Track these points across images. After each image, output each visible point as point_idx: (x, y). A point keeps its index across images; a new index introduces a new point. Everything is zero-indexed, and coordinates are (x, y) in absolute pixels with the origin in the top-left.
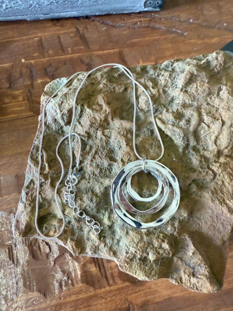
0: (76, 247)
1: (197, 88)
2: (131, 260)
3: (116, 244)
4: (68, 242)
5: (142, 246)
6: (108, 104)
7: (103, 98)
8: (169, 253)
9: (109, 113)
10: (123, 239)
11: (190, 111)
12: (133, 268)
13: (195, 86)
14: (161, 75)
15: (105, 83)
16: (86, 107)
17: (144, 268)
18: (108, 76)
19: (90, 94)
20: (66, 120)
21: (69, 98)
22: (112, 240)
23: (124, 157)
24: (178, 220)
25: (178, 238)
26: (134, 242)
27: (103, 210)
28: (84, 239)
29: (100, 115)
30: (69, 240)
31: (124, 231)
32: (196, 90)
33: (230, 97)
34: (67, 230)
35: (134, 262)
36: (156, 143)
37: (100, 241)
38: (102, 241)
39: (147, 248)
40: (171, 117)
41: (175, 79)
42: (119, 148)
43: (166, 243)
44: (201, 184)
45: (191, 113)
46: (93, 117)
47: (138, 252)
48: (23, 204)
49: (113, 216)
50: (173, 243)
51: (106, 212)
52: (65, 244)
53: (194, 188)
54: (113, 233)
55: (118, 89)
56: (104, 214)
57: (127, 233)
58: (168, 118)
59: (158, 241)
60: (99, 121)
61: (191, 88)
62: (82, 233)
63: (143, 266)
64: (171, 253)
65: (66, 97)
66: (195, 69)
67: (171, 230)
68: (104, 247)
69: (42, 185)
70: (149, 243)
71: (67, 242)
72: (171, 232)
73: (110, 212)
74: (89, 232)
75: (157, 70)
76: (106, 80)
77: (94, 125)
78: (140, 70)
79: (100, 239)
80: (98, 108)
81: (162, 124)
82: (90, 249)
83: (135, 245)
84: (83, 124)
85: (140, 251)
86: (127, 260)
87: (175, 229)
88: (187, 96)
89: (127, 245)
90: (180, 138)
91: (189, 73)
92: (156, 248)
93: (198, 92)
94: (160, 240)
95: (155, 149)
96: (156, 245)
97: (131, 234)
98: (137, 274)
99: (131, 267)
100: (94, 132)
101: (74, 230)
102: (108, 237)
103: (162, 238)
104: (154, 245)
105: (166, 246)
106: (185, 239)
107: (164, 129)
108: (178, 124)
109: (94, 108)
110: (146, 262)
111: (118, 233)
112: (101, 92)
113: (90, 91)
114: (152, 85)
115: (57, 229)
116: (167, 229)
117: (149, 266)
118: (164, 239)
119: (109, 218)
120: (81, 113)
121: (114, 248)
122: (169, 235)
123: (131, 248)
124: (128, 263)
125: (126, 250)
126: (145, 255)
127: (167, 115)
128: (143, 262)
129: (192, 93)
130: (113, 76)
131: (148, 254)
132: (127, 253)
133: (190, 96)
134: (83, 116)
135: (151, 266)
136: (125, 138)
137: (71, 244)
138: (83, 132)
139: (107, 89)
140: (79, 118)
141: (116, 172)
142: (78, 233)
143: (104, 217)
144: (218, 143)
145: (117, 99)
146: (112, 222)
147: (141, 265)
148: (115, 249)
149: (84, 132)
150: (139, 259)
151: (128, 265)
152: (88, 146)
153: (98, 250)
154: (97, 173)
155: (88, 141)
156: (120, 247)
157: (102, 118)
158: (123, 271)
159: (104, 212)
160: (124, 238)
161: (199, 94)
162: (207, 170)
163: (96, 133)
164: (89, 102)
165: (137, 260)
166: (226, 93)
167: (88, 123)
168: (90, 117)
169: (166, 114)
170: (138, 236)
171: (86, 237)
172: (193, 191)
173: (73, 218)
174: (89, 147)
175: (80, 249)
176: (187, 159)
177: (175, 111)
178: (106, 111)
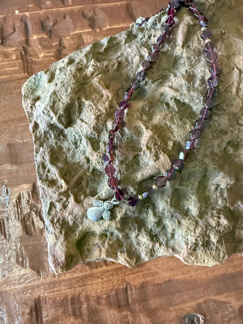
0: (129, 258)
2: (195, 250)
3: (171, 239)
4: (119, 257)
5: (200, 231)
6: (107, 87)
7: (99, 83)
8: (229, 227)
9: (112, 99)
10: (177, 231)
11: (200, 69)
12: (199, 257)
13: (196, 38)
14: (152, 36)
15: (94, 64)
16: (83, 100)
17: (210, 253)
18: (93, 54)
19: (82, 82)
20: (65, 122)
21: (60, 95)
22: (166, 236)
23: (148, 143)
24: (226, 189)
25: (232, 208)
26: (191, 230)
27: (144, 208)
28: (134, 246)
29: (103, 104)
30: (119, 253)
31: (175, 223)
32: (198, 43)
34: (112, 243)
35: (198, 251)
36: (176, 116)
37: (153, 242)
38: (155, 241)
39: (206, 231)
40: (183, 81)
41: (171, 36)
42: (138, 135)
43: (222, 218)
44: (236, 143)
46: (96, 109)
47: (199, 239)
48: (52, 234)
49: (157, 211)
50: (228, 215)
51: (149, 209)
52: (116, 260)
53: (231, 150)
54: (164, 228)
55: (111, 66)
56: (147, 213)
57: (179, 223)
58: (180, 84)
59: (214, 220)
60: (104, 111)
62: (130, 240)
63: (208, 251)
64: (231, 227)
65: (56, 95)
66: (190, 19)
67: (222, 202)
68: (160, 246)
69: (65, 205)
70: (206, 226)
71: (117, 257)
72: (223, 205)
73: (153, 207)
74: (137, 237)
75: (145, 31)
76: (93, 60)
77: (101, 117)
78: (127, 37)
79: (152, 240)
80: (97, 96)
81: (176, 92)
82: (146, 254)
83: (192, 234)
84: (87, 121)
85: (200, 237)
86: (190, 252)
87: (226, 200)
88: (192, 53)
89: (184, 236)
90: (200, 102)
91: (185, 26)
92: (215, 227)
94: (216, 218)
95: (178, 123)
96: (214, 225)
97: (184, 223)
98: (206, 262)
99: (197, 257)
100: (102, 125)
101: (120, 241)
102: (160, 235)
103: (216, 215)
104: (211, 225)
105: (224, 221)
106: (238, 207)
107: (180, 97)
108: (193, 87)
109: (93, 99)
110: (210, 247)
111: (168, 226)
112: (93, 76)
113: (81, 79)
114: (148, 50)
115: (101, 247)
116: (217, 202)
117: (215, 248)
118: (219, 216)
119: (155, 214)
120: (79, 108)
121: (170, 244)
122: (222, 209)
123: (189, 237)
124: (191, 254)
125: (185, 241)
126: (207, 239)
127: (177, 81)
128: (207, 248)
129: (196, 47)
130: (100, 53)
131: (209, 237)
132: (187, 244)
133: (194, 52)
134: (82, 111)
135: (217, 248)
137: (123, 257)
138: (90, 130)
139: (99, 71)
140: (79, 115)
141: (144, 163)
142: (125, 242)
143: (148, 215)
144: (239, 94)
145: (114, 79)
146: (159, 216)
147: (206, 251)
148: (172, 244)
149: (92, 129)
150: (201, 245)
151: (193, 257)
152: (101, 143)
153: (154, 251)
154: (124, 171)
155: (98, 138)
156: (176, 241)
157: (107, 106)
158: (190, 265)
159: (146, 210)
160: (178, 229)
162: (238, 126)
163: (106, 126)
164: (84, 93)
165: (200, 248)
167: (93, 117)
168: (92, 110)
169: (176, 79)
170: (193, 222)
171: (136, 243)
172: (230, 154)
173: (116, 229)
174: (103, 144)
175: (134, 259)
176: (215, 122)
177: (184, 73)
178: (108, 96)
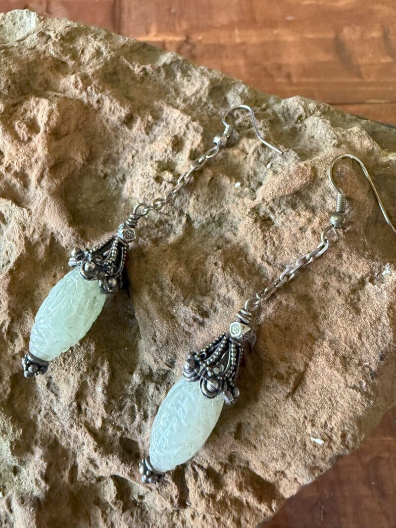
1: (302, 230)
6: (57, 134)
7: (51, 113)
13: (302, 221)
15: (90, 74)
18: (113, 59)
29: (14, 153)
32: (294, 235)
33: (385, 320)
41: (269, 166)
45: (230, 294)
55: (110, 109)
61: (287, 219)
76: (99, 67)
80: (22, 131)
88: (258, 237)
93: (300, 244)
109: (13, 127)
114: (199, 146)
129: (280, 236)
130: (127, 69)
133: (266, 242)
136: (25, 251)
161: (297, 251)
164: (15, 105)
166: (383, 298)
178: (34, 151)
